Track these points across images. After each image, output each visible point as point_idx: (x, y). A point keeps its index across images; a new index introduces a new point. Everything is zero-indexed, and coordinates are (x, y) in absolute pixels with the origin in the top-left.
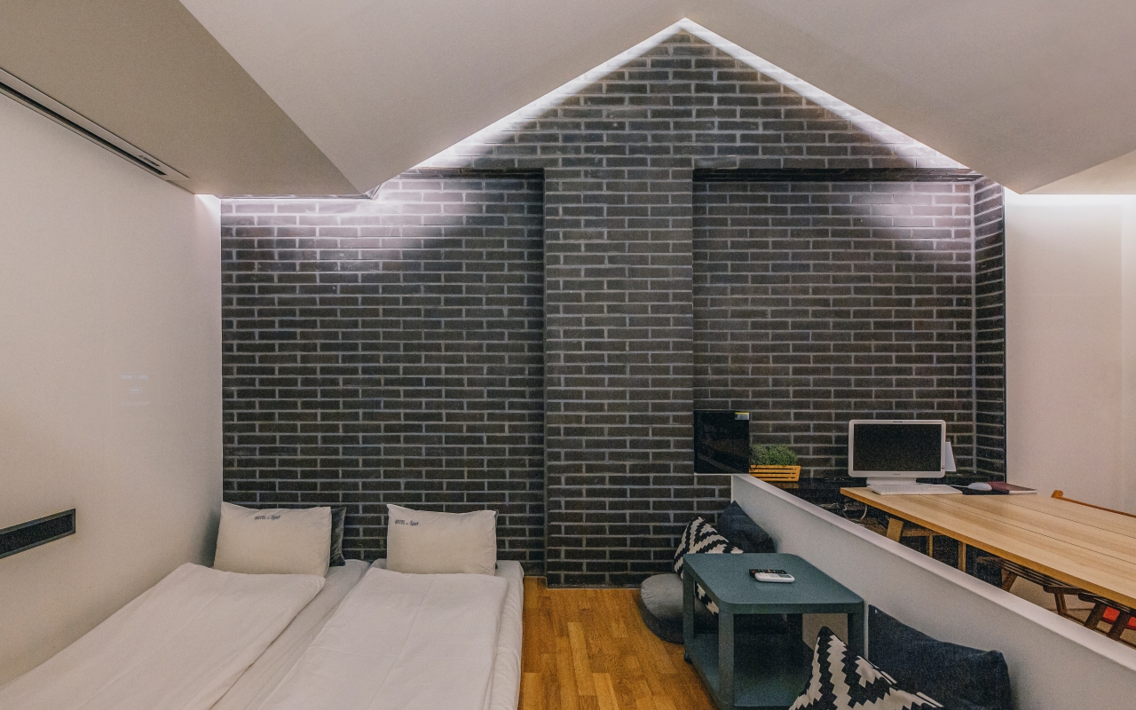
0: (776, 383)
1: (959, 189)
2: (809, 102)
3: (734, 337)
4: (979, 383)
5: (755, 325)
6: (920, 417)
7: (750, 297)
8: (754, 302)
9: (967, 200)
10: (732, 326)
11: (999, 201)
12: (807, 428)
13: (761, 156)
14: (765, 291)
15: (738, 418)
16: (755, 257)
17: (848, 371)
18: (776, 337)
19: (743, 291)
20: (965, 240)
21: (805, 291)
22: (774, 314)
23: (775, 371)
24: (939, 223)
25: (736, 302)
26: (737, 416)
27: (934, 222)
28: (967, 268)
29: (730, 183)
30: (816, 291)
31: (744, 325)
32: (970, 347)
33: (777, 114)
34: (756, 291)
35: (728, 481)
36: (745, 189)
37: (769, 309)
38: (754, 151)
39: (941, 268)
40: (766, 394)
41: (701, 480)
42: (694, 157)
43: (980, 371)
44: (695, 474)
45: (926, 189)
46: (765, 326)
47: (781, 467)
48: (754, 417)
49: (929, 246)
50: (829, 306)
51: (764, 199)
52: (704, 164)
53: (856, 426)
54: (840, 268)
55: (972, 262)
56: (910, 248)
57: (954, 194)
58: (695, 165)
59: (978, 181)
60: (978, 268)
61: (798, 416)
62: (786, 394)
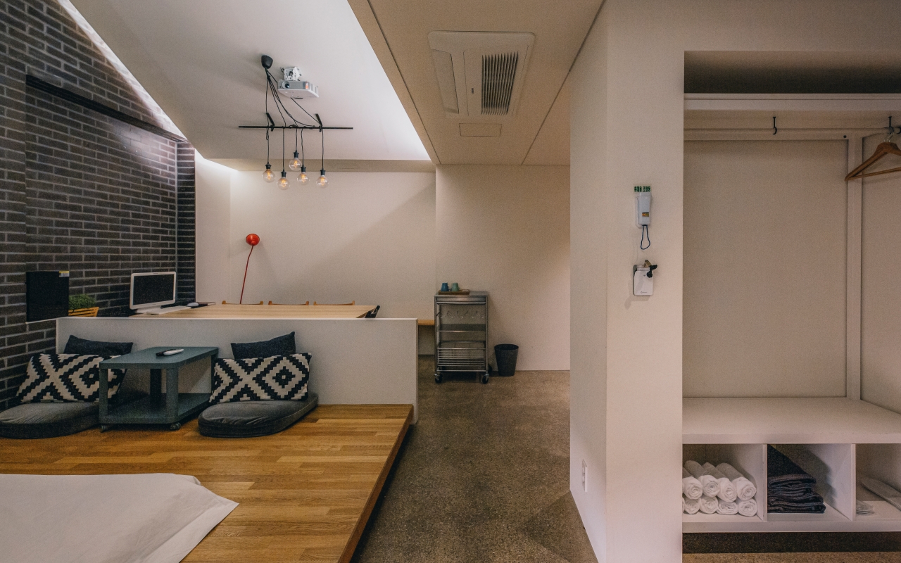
0: (73, 250)
1: (170, 143)
2: (109, 63)
3: (41, 213)
4: (179, 252)
5: (58, 206)
6: (154, 271)
7: (54, 184)
8: (57, 188)
9: (173, 151)
10: (41, 204)
11: (192, 158)
12: (93, 282)
13: (78, 86)
14: (65, 181)
15: (62, 276)
16: (58, 154)
17: (118, 243)
18: (73, 217)
19: (49, 178)
20: (172, 173)
21: (92, 186)
22: (72, 199)
23: (72, 242)
24: (164, 160)
25: (44, 186)
26: (60, 274)
27: (159, 159)
28: (173, 189)
29: (38, 90)
30: (100, 187)
31: (49, 205)
32: (174, 232)
33: (89, 61)
34: (59, 180)
35: (54, 324)
36: (50, 99)
37: (69, 195)
38: (74, 80)
39: (163, 186)
40: (66, 258)
41: (32, 327)
42: (27, 65)
43: (180, 246)
44: (27, 323)
45: (157, 139)
46: (66, 207)
47: (86, 309)
48: (72, 274)
49: (157, 172)
50: (107, 199)
51: (64, 112)
52: (36, 74)
53: (135, 277)
54: (113, 175)
55: (176, 186)
56: (149, 171)
57: (168, 146)
58: (28, 72)
59: (180, 143)
60: (179, 190)
61: (88, 274)
62: (80, 258)
